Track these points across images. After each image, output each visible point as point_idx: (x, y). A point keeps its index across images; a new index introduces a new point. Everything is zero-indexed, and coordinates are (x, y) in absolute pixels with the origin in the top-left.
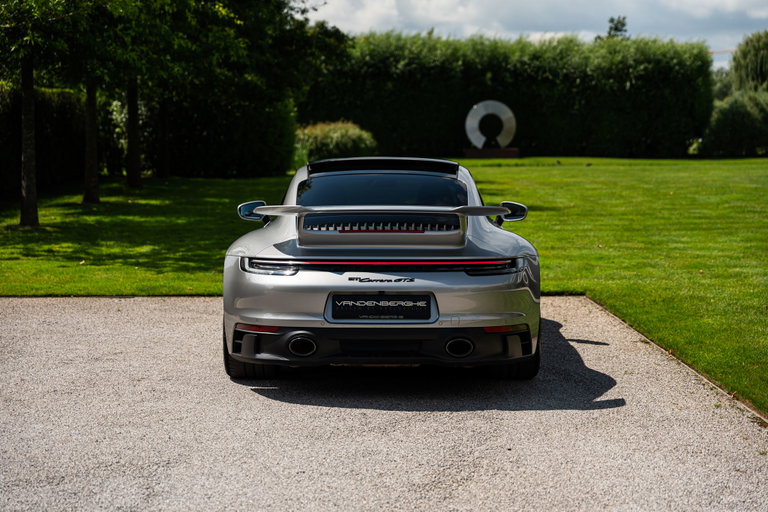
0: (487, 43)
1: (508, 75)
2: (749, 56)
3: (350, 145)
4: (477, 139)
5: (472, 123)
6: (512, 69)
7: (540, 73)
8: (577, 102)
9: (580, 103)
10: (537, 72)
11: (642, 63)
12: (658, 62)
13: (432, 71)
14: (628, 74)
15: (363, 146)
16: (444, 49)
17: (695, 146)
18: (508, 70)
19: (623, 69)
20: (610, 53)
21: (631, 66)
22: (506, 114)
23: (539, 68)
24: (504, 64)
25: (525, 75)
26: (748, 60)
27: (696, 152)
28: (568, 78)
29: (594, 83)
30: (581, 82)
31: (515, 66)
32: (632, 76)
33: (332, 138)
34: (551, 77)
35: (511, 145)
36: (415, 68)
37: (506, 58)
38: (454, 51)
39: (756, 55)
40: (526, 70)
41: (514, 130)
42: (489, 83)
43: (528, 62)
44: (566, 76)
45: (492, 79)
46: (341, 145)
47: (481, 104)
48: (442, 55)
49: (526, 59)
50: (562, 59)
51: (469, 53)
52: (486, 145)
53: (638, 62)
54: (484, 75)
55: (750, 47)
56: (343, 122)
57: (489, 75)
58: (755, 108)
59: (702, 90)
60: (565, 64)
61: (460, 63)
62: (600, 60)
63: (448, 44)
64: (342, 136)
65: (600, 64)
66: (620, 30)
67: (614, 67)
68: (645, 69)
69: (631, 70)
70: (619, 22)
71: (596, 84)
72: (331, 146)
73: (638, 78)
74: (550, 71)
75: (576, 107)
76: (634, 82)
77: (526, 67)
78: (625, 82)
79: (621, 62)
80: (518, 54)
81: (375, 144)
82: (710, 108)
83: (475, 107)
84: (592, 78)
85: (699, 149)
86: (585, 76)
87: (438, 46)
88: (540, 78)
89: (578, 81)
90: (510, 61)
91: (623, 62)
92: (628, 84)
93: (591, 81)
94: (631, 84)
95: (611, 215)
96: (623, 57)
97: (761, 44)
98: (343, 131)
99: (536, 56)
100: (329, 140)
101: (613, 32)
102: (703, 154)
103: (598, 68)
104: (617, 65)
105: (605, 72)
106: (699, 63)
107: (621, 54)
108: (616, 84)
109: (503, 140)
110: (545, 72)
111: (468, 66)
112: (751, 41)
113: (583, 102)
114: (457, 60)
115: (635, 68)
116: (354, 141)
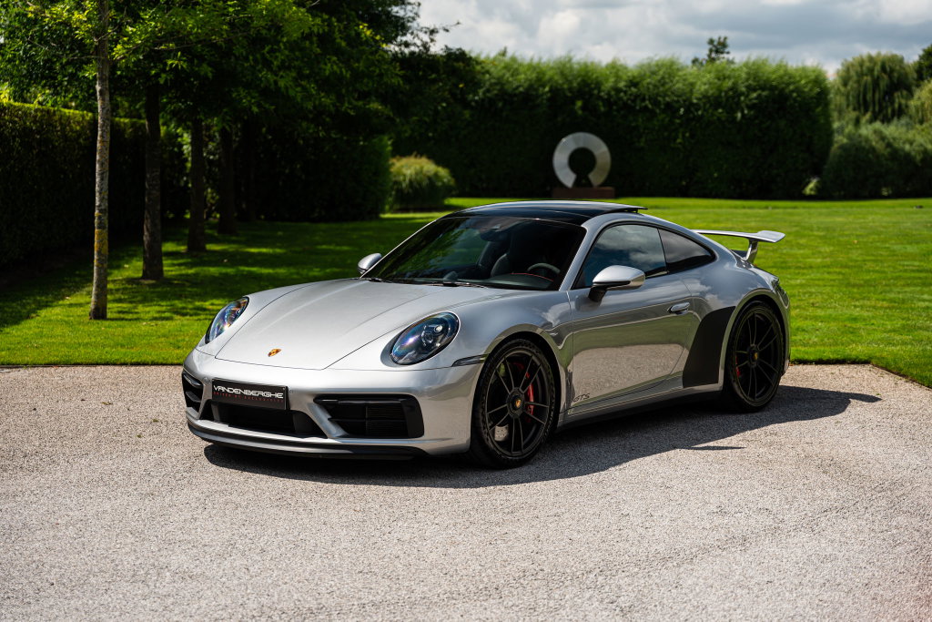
0: (576, 66)
1: (601, 103)
2: (851, 83)
3: (425, 183)
4: (567, 178)
5: (561, 158)
6: (606, 97)
7: (638, 102)
8: (680, 135)
9: (684, 136)
10: (634, 101)
11: (755, 90)
12: (772, 88)
13: (515, 99)
14: (738, 103)
15: (440, 184)
16: (529, 73)
17: (811, 185)
18: (599, 98)
19: (733, 98)
20: (719, 79)
21: (742, 94)
22: (601, 150)
23: (637, 96)
24: (596, 92)
25: (621, 103)
26: (849, 88)
27: (813, 193)
28: (670, 108)
29: (700, 113)
30: (685, 112)
31: (609, 94)
32: (743, 105)
33: (405, 175)
34: (650, 106)
35: (604, 184)
36: (496, 95)
37: (598, 85)
38: (539, 76)
39: (858, 82)
40: (621, 99)
41: (608, 167)
42: (580, 112)
43: (624, 89)
44: (668, 105)
45: (584, 108)
46: (415, 184)
47: (570, 137)
48: (526, 80)
49: (622, 85)
50: (663, 85)
51: (556, 78)
52: (577, 183)
53: (751, 89)
54: (574, 103)
55: (852, 73)
56: (416, 156)
57: (579, 103)
58: (881, 142)
59: (822, 121)
60: (667, 90)
61: (547, 89)
62: (707, 87)
63: (532, 67)
64: (417, 174)
65: (706, 91)
66: (722, 53)
67: (723, 94)
68: (759, 95)
69: (742, 98)
70: (719, 43)
71: (702, 115)
72: (404, 185)
73: (750, 108)
74: (650, 99)
75: (679, 141)
76: (746, 112)
77: (622, 94)
78: (736, 112)
79: (731, 89)
80: (612, 80)
81: (452, 182)
82: (829, 143)
83: (564, 140)
84: (697, 107)
85: (817, 188)
86: (690, 106)
87: (521, 69)
88: (638, 108)
89: (682, 110)
90: (603, 88)
91: (734, 88)
92: (739, 115)
93: (697, 110)
94: (743, 115)
95: (811, 267)
96: (734, 83)
97: (864, 68)
98: (418, 167)
99: (633, 83)
100: (402, 178)
101: (713, 55)
102: (822, 195)
103: (705, 96)
104: (726, 92)
105: (714, 101)
106: (818, 90)
107: (732, 80)
108: (725, 114)
109: (596, 178)
110: (644, 100)
111: (555, 91)
112: (853, 65)
113: (687, 135)
114: (544, 86)
115: (747, 96)
116: (429, 178)
